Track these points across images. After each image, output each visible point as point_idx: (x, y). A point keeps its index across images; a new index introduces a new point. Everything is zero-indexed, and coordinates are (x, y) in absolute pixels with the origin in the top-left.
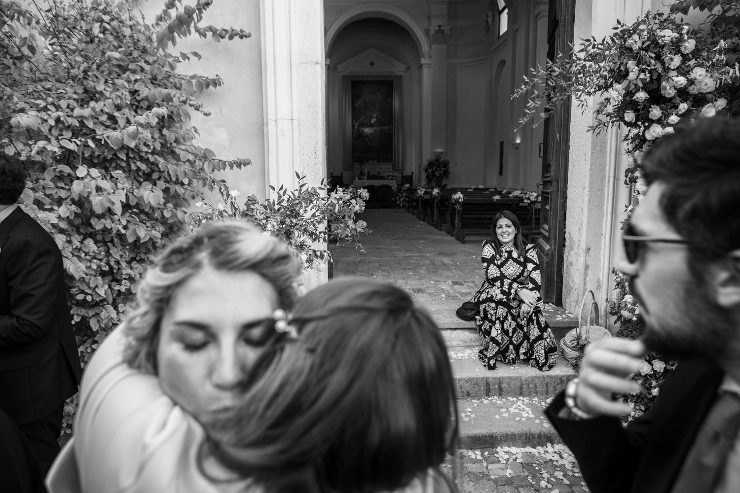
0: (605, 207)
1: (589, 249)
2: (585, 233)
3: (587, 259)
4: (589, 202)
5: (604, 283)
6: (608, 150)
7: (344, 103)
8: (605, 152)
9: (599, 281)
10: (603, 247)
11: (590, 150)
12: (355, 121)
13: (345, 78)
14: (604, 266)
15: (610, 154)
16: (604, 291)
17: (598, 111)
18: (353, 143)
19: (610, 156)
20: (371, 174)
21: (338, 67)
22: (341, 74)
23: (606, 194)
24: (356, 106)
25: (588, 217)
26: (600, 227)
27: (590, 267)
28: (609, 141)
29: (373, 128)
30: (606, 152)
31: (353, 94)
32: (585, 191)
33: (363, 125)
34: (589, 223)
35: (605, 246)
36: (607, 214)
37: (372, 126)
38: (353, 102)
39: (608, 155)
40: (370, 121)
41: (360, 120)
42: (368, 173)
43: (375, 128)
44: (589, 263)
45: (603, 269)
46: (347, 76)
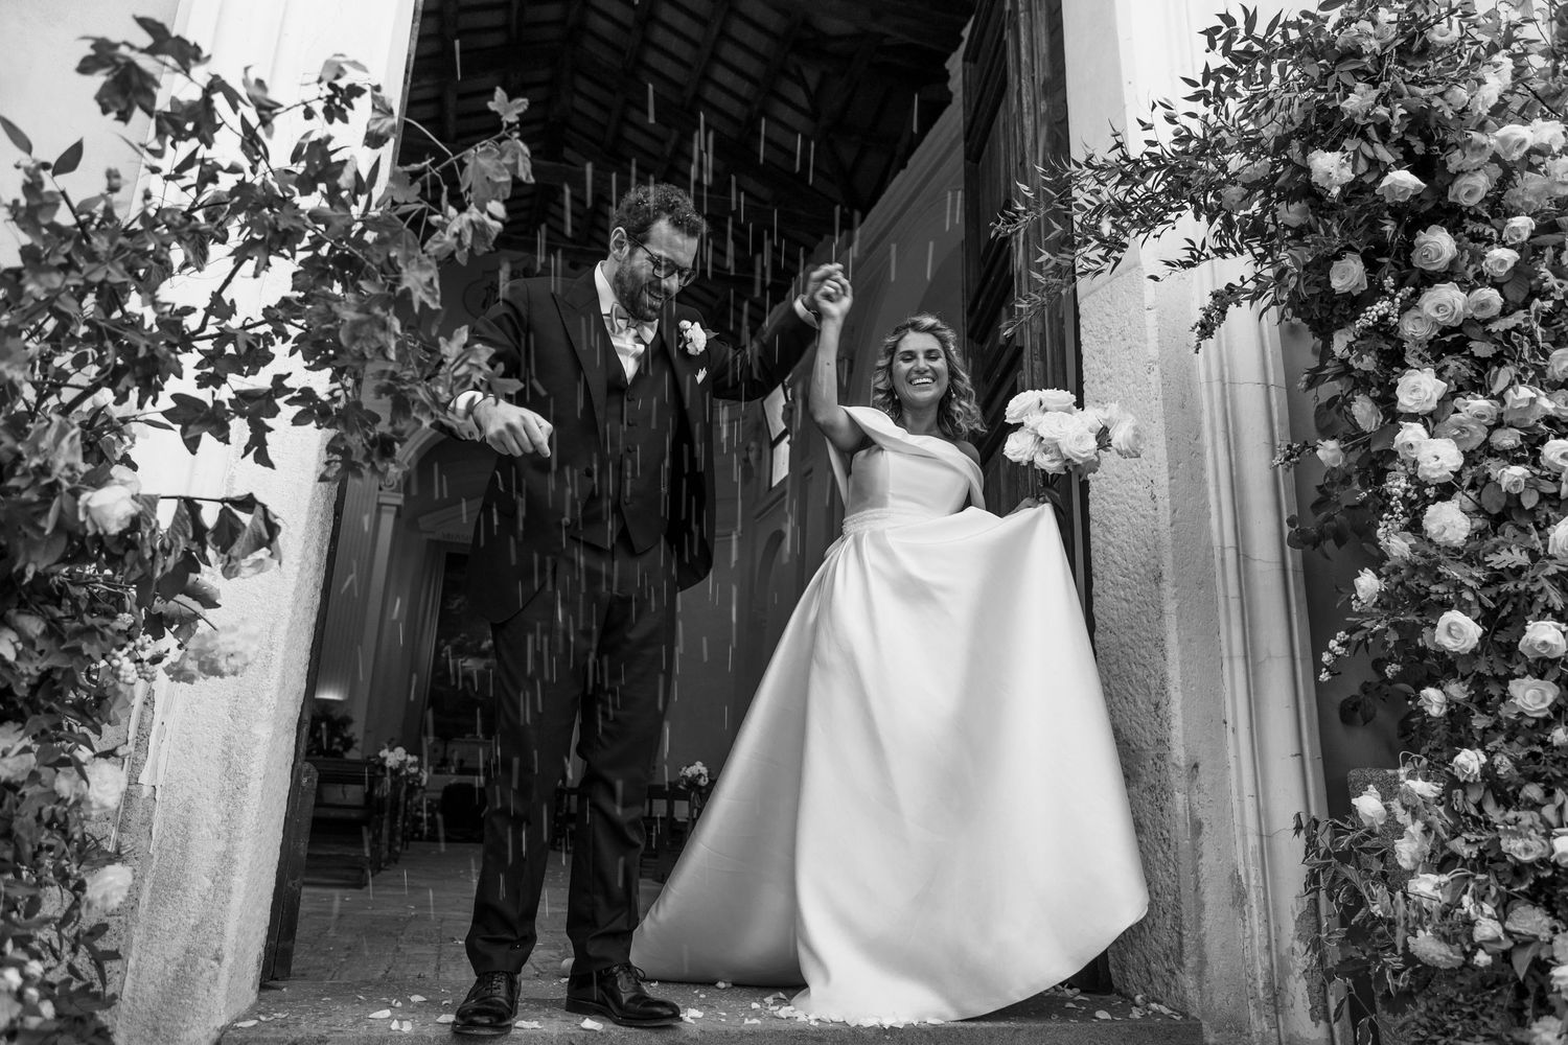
0: (1223, 636)
1: (1196, 766)
2: (1179, 712)
3: (1195, 798)
4: (1180, 617)
5: (1253, 882)
6: (1210, 475)
7: (422, 600)
8: (1203, 482)
9: (1235, 879)
10: (1233, 764)
11: (1165, 469)
12: (443, 641)
13: (435, 546)
14: (1243, 826)
15: (1218, 487)
16: (1255, 911)
17: (1203, 326)
18: (432, 689)
19: (1218, 491)
20: (466, 765)
21: (420, 520)
22: (425, 537)
23: (1221, 600)
24: (451, 607)
25: (1183, 662)
26: (1217, 698)
27: (1206, 828)
28: (1209, 452)
29: (485, 661)
30: (1205, 482)
31: (446, 581)
32: (1163, 585)
33: (459, 651)
34: (1185, 683)
35: (1237, 757)
36: (1231, 658)
37: (483, 655)
38: (444, 598)
39: (1212, 490)
40: (480, 643)
41: (456, 641)
42: (461, 762)
43: (489, 661)
44: (1200, 814)
45: (1244, 835)
46: (438, 543)
